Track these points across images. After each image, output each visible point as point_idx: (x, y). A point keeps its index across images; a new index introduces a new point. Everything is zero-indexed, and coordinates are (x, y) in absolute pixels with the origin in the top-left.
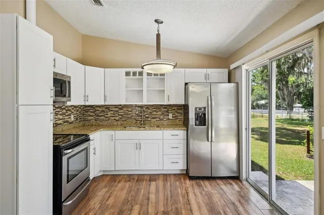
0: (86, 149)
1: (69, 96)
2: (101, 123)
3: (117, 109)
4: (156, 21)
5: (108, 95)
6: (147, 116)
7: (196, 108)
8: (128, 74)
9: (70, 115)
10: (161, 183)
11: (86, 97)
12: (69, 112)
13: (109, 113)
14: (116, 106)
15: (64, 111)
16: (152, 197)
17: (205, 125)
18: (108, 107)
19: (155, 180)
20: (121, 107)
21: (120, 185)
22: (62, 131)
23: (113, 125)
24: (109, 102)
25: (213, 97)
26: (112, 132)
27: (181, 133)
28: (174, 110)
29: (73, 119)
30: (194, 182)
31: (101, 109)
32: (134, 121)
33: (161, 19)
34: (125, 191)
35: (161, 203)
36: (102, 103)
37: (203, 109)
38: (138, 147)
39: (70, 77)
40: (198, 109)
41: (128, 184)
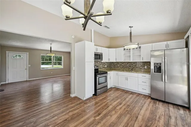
0: (106, 76)
1: (102, 59)
2: (116, 69)
3: (121, 64)
4: (130, 27)
5: (117, 58)
6: (134, 67)
7: (155, 64)
8: (125, 49)
9: (105, 65)
10: (135, 96)
11: (109, 59)
12: (105, 64)
13: (118, 65)
14: (121, 62)
15: (103, 64)
16: (127, 99)
17: (161, 73)
18: (118, 63)
19: (133, 94)
20: (123, 63)
21: (118, 92)
22: (102, 70)
23: (120, 70)
24: (117, 61)
25: (166, 57)
26: (117, 72)
27: (148, 76)
28: (148, 64)
29: (106, 66)
30: (153, 101)
31: (116, 64)
32: (128, 69)
33: (131, 26)
34: (119, 94)
35: (129, 102)
36: (115, 61)
37: (159, 64)
38: (127, 79)
39: (102, 53)
40: (156, 64)
41: (121, 92)
